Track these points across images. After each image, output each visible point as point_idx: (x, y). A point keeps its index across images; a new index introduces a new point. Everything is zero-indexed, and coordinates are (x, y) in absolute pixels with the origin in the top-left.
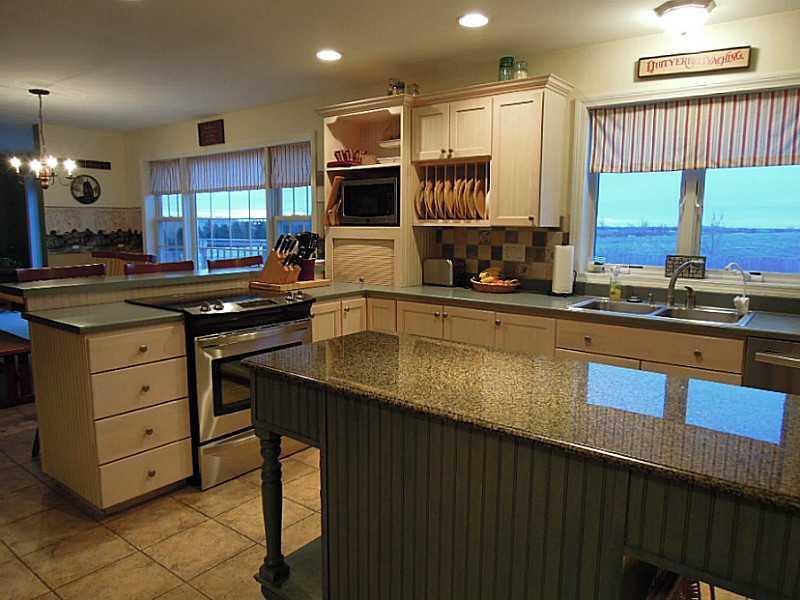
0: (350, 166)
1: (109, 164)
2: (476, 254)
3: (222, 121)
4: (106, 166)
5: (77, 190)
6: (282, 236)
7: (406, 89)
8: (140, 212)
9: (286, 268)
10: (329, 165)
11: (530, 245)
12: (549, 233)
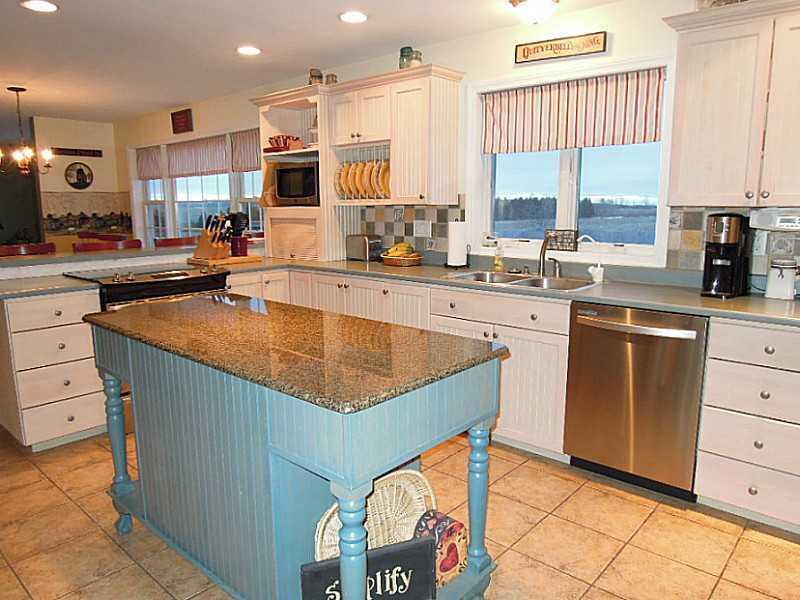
0: (281, 151)
1: (100, 152)
2: (392, 231)
3: (189, 110)
4: (97, 154)
5: (71, 177)
6: (210, 217)
7: (324, 79)
8: (129, 196)
9: (214, 245)
10: (266, 151)
11: (435, 222)
12: (450, 210)
